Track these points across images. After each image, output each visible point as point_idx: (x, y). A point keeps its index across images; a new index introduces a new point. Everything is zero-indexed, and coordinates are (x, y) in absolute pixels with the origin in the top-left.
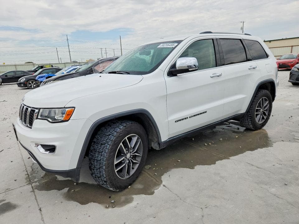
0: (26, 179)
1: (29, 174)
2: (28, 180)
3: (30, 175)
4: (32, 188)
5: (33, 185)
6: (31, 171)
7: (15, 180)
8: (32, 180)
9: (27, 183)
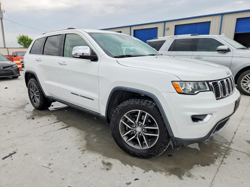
0: (229, 154)
1: (223, 156)
2: (228, 152)
3: (223, 154)
4: (231, 145)
5: (227, 146)
6: (219, 158)
7: (239, 159)
8: (226, 150)
9: (231, 150)
